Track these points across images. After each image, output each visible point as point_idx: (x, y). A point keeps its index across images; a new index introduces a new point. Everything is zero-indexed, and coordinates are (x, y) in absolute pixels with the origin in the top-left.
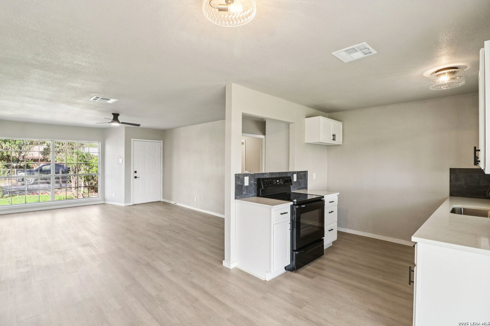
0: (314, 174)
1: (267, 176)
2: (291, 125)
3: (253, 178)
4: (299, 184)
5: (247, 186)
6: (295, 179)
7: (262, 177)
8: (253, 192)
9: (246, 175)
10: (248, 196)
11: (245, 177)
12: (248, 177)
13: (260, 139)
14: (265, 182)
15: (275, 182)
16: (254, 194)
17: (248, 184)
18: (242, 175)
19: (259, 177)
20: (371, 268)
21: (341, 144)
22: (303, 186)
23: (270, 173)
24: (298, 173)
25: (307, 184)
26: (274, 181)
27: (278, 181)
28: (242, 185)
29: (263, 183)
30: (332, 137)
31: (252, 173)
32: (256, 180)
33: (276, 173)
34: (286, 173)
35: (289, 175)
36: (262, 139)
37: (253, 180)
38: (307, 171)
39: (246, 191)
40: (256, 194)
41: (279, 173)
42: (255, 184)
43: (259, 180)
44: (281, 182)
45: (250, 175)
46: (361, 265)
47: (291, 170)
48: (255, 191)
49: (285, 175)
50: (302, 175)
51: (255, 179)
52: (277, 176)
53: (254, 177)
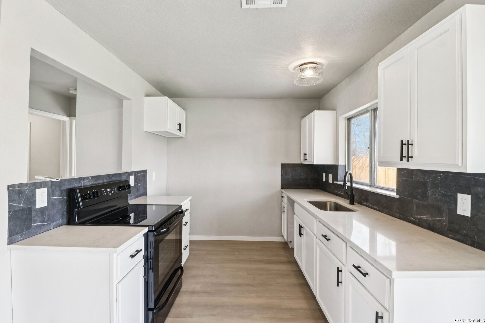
0: (154, 174)
1: (87, 183)
2: (125, 102)
3: (58, 189)
4: (137, 190)
5: (42, 210)
6: (132, 184)
7: (76, 185)
8: (58, 216)
9: (41, 185)
10: (46, 228)
11: (37, 190)
12: (45, 190)
13: (62, 123)
14: (86, 195)
15: (104, 193)
16: (60, 222)
17: (45, 204)
18: (30, 186)
19: (71, 186)
20: (238, 285)
21: (184, 136)
22: (141, 191)
23: (93, 177)
24: (136, 173)
25: (145, 189)
26: (103, 191)
27: (109, 190)
28: (30, 208)
29: (82, 196)
30: (177, 127)
31: (55, 180)
32: (64, 193)
33: (104, 176)
34: (120, 175)
35: (124, 178)
36: (64, 122)
37: (58, 193)
38: (147, 170)
39: (39, 219)
40: (65, 221)
41: (109, 176)
42: (61, 202)
43: (71, 193)
44: (115, 190)
45: (50, 183)
46: (227, 285)
47: (125, 169)
48: (63, 215)
49: (118, 179)
50: (140, 177)
51: (61, 191)
52: (105, 181)
53: (60, 187)
